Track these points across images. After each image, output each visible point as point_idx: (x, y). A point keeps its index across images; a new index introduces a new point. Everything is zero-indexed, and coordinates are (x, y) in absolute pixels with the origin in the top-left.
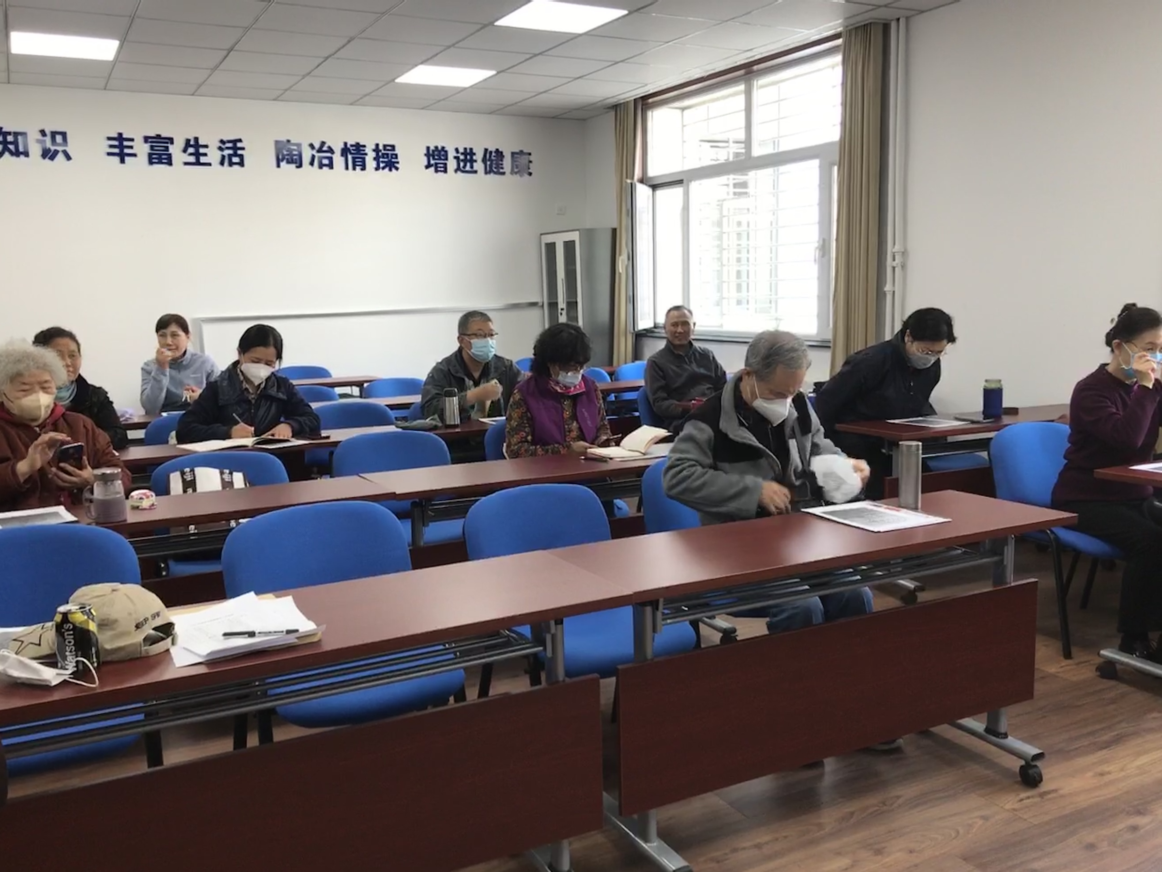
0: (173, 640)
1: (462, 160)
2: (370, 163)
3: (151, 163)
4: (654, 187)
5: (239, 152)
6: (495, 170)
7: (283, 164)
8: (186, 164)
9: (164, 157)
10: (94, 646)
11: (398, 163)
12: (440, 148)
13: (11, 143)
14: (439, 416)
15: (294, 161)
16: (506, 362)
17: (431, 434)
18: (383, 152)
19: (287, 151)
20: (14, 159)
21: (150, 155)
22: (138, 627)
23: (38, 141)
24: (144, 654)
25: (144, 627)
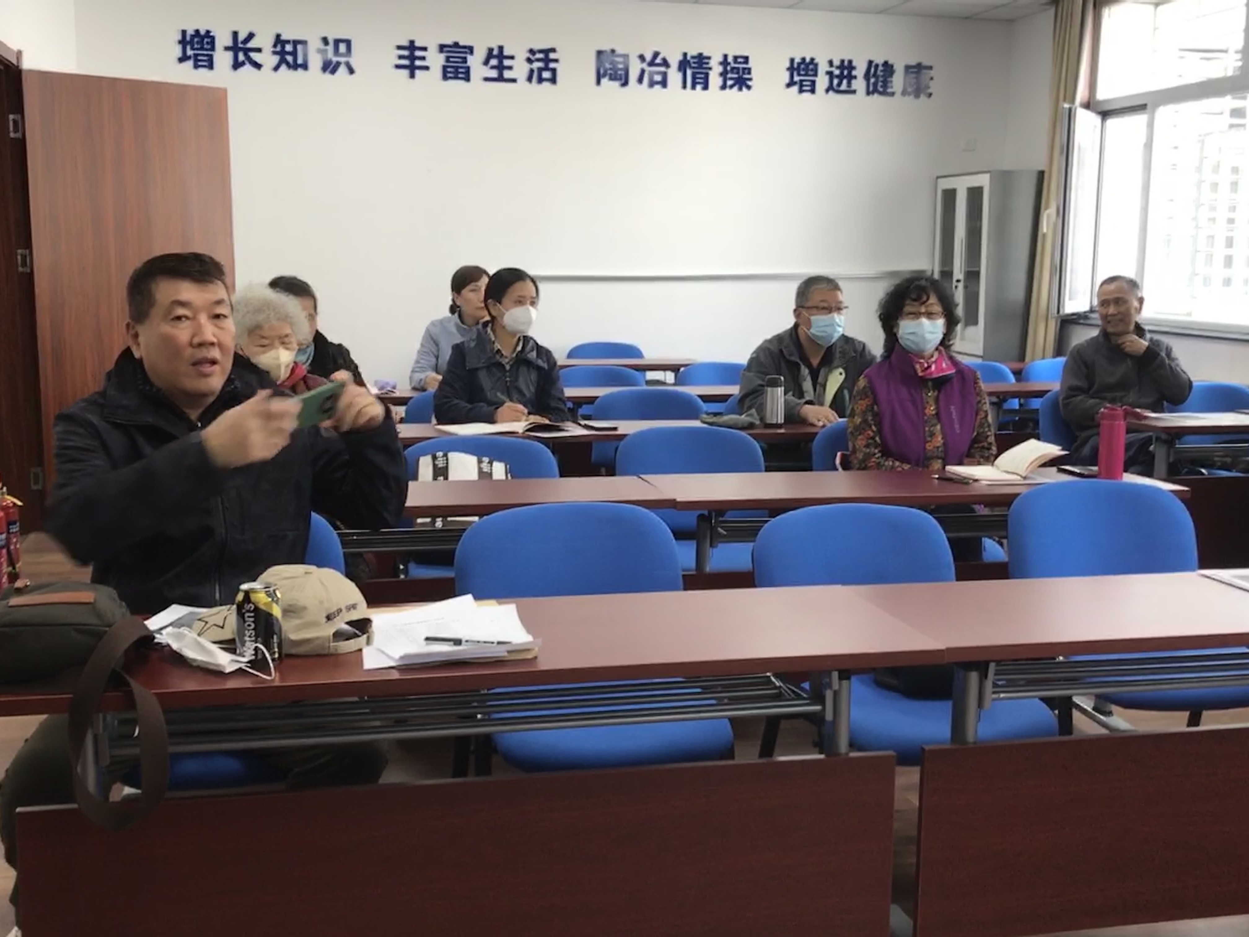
0: (368, 638)
1: (837, 76)
2: (715, 79)
3: (445, 77)
4: (1105, 114)
5: (552, 65)
6: (881, 90)
7: (605, 81)
8: (487, 79)
9: (460, 70)
10: (276, 634)
11: (750, 79)
12: (808, 60)
13: (289, 53)
14: (757, 411)
15: (618, 77)
16: (857, 345)
17: (743, 434)
18: (733, 65)
19: (611, 64)
20: (291, 72)
21: (445, 68)
22: (329, 618)
23: (319, 51)
24: (332, 651)
25: (335, 619)
